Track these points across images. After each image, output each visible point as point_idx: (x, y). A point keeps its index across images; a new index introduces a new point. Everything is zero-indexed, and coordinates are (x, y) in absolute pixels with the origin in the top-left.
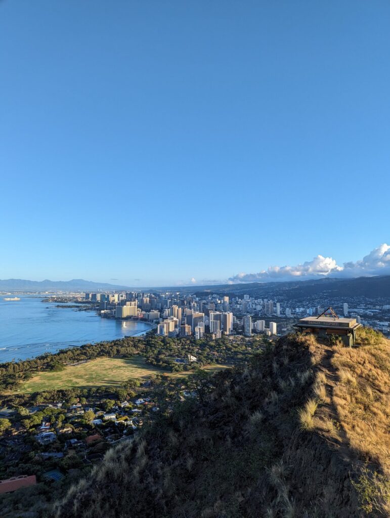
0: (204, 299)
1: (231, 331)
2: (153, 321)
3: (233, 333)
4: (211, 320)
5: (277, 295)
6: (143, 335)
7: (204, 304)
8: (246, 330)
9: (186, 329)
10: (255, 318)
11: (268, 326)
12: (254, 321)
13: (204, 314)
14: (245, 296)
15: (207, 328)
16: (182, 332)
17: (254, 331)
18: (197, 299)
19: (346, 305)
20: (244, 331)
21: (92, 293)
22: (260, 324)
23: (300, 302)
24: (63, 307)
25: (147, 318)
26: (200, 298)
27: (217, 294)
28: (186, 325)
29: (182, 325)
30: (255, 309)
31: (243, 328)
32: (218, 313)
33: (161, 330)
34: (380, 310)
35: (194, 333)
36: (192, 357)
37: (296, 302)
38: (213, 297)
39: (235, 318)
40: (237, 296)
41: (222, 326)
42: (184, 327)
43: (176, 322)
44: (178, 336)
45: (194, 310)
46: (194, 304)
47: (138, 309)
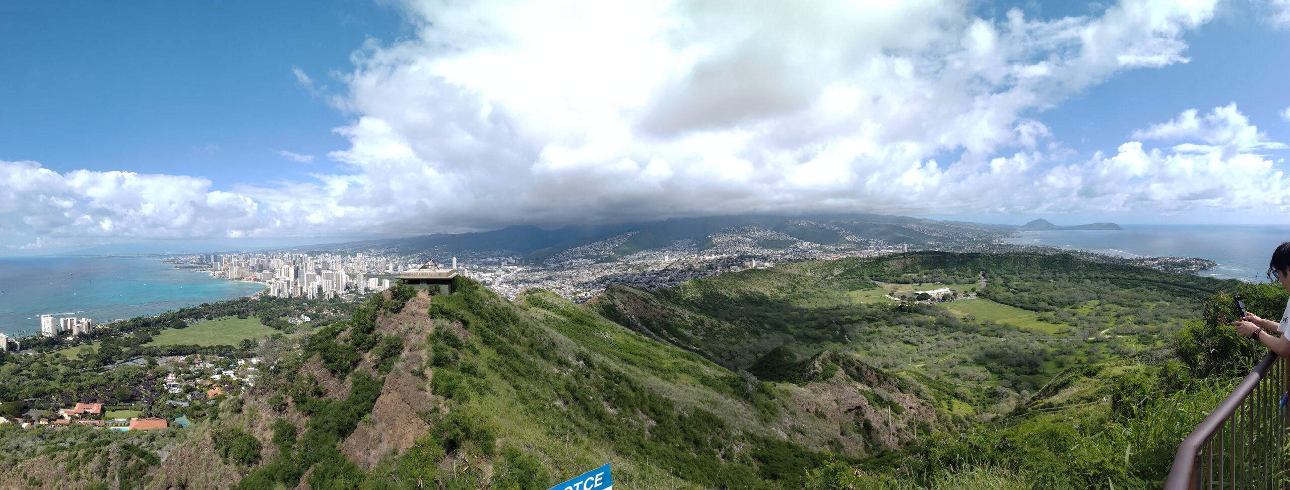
0: (316, 258)
2: (265, 281)
4: (323, 280)
5: (391, 252)
6: (256, 295)
7: (316, 263)
8: (359, 289)
9: (299, 289)
10: (368, 277)
11: (380, 284)
12: (368, 279)
13: (316, 273)
14: (357, 254)
15: (320, 289)
16: (295, 291)
17: (366, 290)
18: (309, 259)
20: (357, 290)
22: (373, 284)
24: (181, 268)
25: (259, 278)
26: (312, 258)
27: (329, 253)
28: (299, 285)
29: (294, 285)
30: (368, 267)
31: (356, 288)
32: (330, 272)
33: (274, 292)
35: (306, 294)
36: (305, 316)
38: (324, 257)
39: (348, 277)
40: (349, 254)
41: (335, 286)
42: (297, 287)
44: (290, 296)
45: (306, 269)
46: (306, 264)
47: (251, 269)
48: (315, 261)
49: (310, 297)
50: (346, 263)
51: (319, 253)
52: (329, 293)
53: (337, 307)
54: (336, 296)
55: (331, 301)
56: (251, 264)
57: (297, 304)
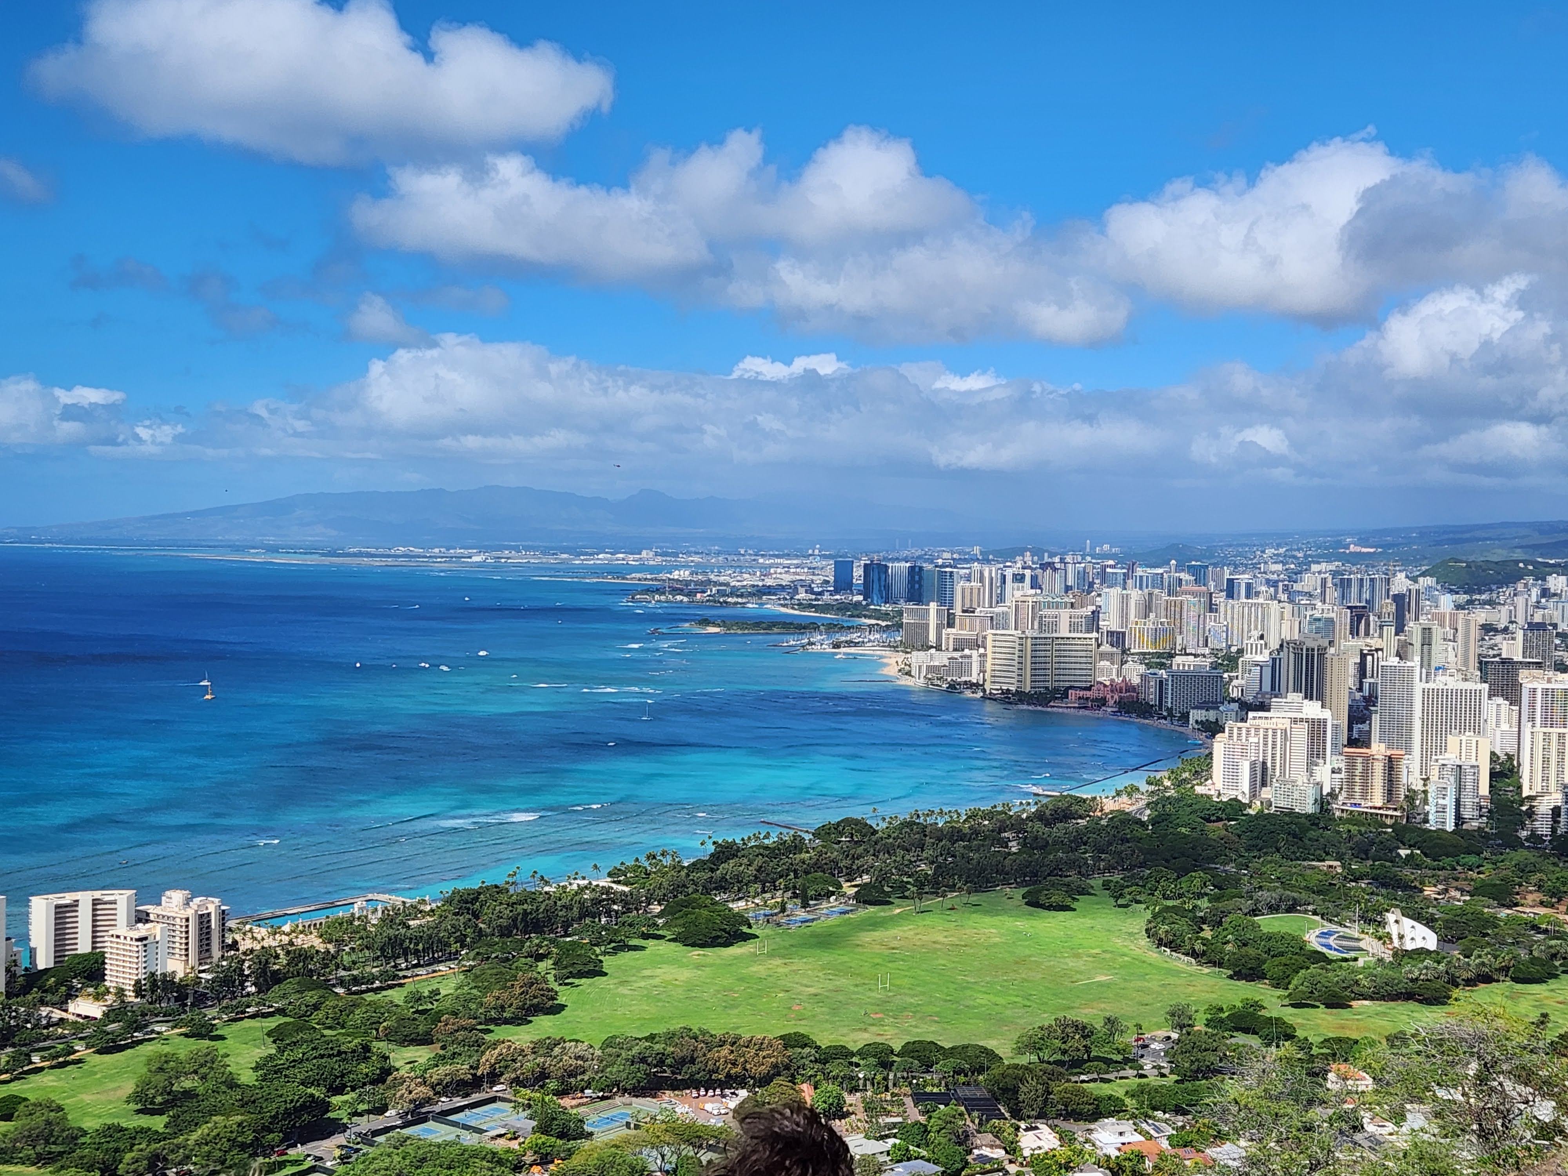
0: (1491, 603)
2: (1185, 717)
4: (1527, 728)
6: (1132, 791)
7: (1488, 629)
9: (1378, 769)
13: (1486, 686)
15: (1505, 772)
16: (1351, 782)
18: (1447, 602)
21: (865, 561)
25: (1152, 698)
26: (1463, 598)
28: (1378, 749)
29: (1352, 743)
35: (1422, 795)
36: (1407, 922)
42: (1368, 760)
43: (1317, 728)
44: (1326, 802)
45: (1426, 662)
46: (1427, 632)
47: (1106, 648)
49: (1444, 815)
56: (1110, 622)
57: (1362, 852)
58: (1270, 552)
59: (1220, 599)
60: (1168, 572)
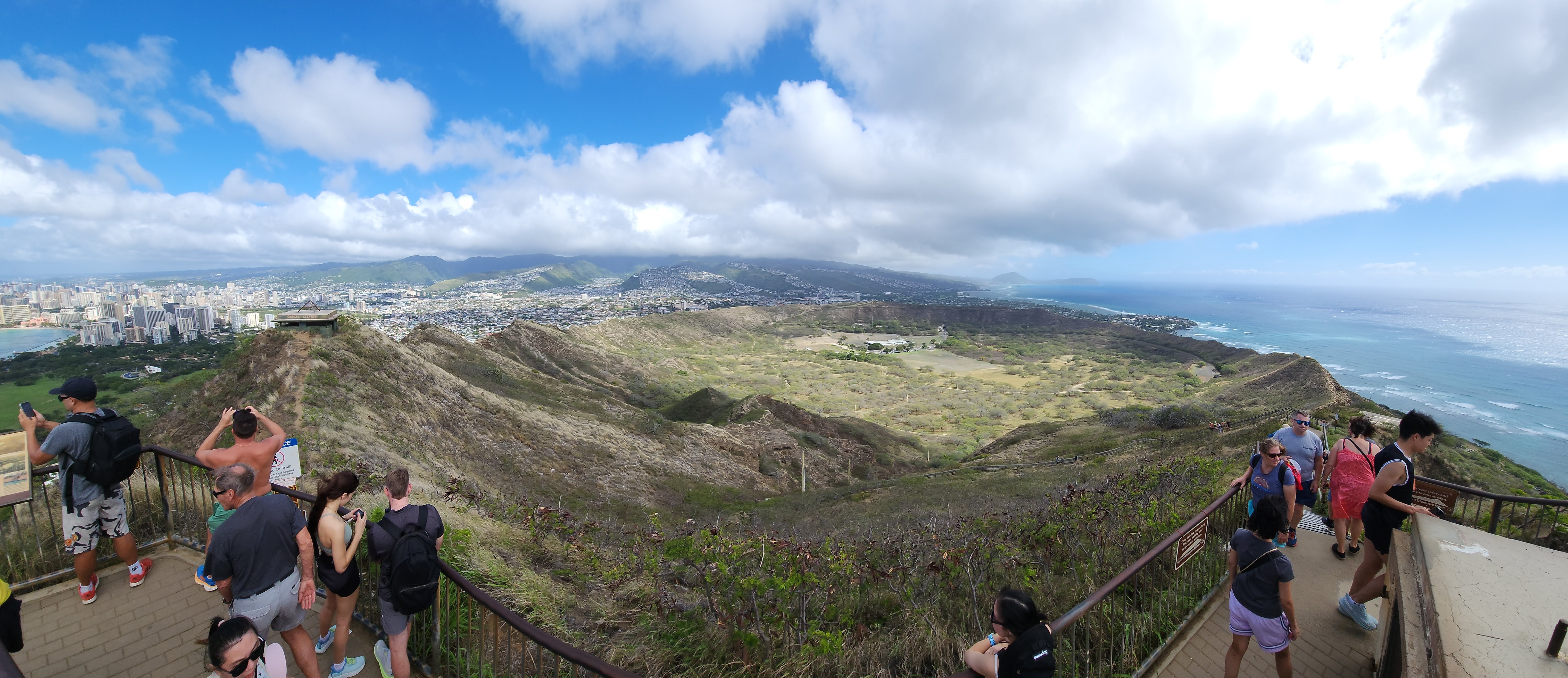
1: (212, 329)
3: (215, 331)
4: (178, 318)
5: (273, 283)
6: (51, 348)
8: (234, 327)
9: (137, 332)
10: (246, 310)
11: (262, 319)
12: (245, 314)
13: (164, 310)
14: (228, 284)
15: (174, 329)
16: (128, 336)
17: (245, 327)
18: (150, 290)
19: (351, 292)
20: (231, 328)
22: (253, 320)
23: (301, 289)
25: (54, 321)
26: (156, 290)
27: (183, 282)
28: (136, 327)
29: (127, 327)
30: (245, 300)
31: (230, 325)
32: (186, 307)
33: (88, 339)
34: (384, 294)
35: (150, 338)
36: (152, 367)
37: (297, 290)
38: (178, 287)
39: (217, 313)
41: (198, 325)
42: (133, 331)
43: (114, 324)
44: (122, 343)
46: (146, 298)
47: (33, 309)
48: (161, 294)
49: (158, 340)
50: (211, 295)
51: (167, 283)
52: (188, 332)
53: (203, 350)
54: (200, 336)
55: (192, 343)
56: (34, 301)
57: (135, 353)
58: (90, 279)
59: (75, 293)
60: (54, 285)
